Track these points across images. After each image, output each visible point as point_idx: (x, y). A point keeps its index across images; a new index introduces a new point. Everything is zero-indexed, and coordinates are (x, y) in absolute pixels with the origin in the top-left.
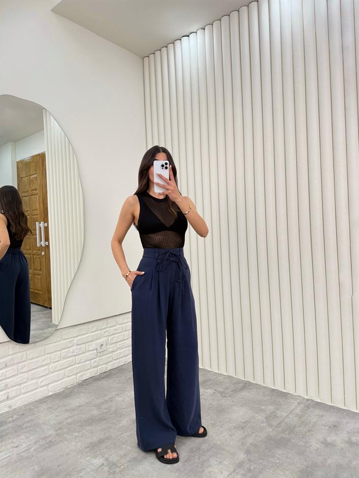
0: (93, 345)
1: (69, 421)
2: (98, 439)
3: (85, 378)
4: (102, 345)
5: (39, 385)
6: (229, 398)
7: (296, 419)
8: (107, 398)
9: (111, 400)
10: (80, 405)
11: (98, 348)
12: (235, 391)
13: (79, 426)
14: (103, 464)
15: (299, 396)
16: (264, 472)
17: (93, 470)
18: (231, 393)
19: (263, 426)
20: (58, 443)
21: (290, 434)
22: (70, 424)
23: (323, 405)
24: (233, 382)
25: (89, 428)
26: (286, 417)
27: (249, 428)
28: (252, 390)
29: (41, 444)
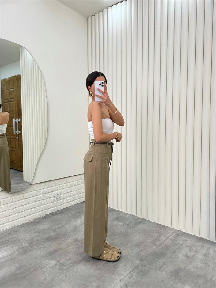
0: (52, 195)
1: (37, 238)
2: (54, 249)
3: (47, 213)
4: (58, 194)
5: (20, 217)
6: (132, 228)
7: (171, 241)
8: (60, 226)
9: (62, 227)
10: (44, 229)
11: (56, 196)
12: (136, 224)
13: (43, 241)
14: (56, 264)
15: (174, 228)
16: (150, 272)
17: (50, 268)
18: (133, 225)
19: (151, 245)
20: (30, 251)
21: (166, 250)
22: (38, 240)
23: (187, 234)
24: (135, 218)
25: (48, 243)
26: (165, 241)
27: (143, 246)
28: (146, 224)
29: (20, 251)
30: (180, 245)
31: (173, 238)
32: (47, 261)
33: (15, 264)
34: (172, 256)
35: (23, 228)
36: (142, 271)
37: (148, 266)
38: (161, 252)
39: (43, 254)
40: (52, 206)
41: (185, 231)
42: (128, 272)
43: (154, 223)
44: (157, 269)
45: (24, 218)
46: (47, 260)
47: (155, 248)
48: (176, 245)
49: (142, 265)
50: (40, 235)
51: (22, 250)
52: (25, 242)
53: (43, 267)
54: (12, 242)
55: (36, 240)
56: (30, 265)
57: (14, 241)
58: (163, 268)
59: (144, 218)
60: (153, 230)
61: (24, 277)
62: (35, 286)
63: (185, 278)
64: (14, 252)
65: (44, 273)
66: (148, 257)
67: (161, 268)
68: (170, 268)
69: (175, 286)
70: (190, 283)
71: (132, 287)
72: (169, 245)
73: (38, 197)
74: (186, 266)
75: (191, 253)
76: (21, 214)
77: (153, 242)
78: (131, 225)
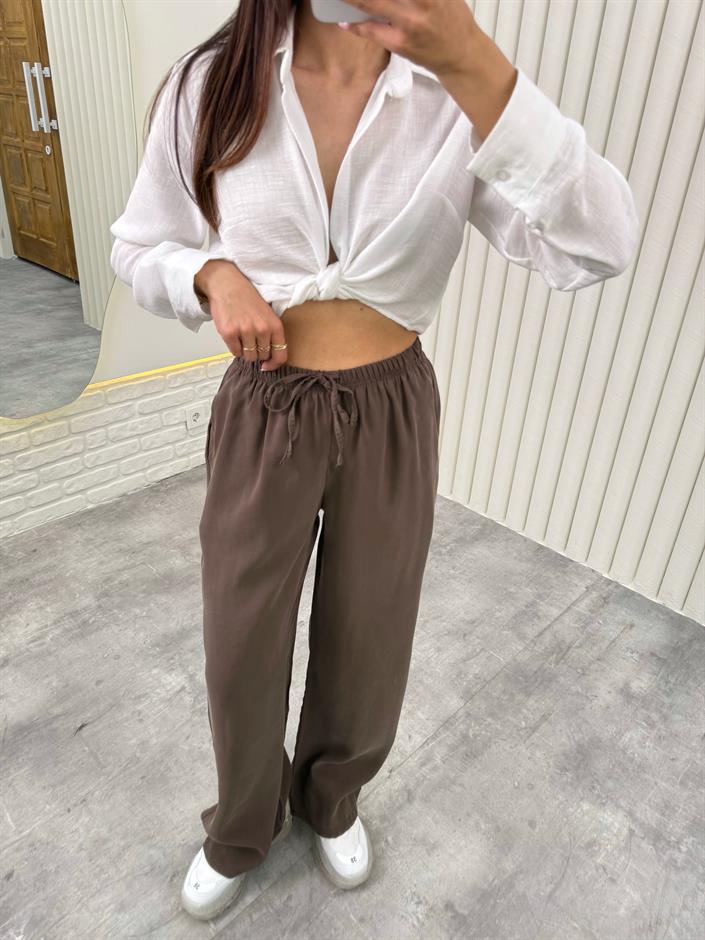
0: (177, 415)
1: (125, 576)
3: (162, 476)
4: (197, 415)
5: (65, 493)
7: (577, 625)
10: (150, 539)
11: (189, 420)
12: (463, 542)
13: (144, 591)
14: (183, 688)
15: (593, 571)
16: (493, 747)
19: (507, 636)
20: (98, 629)
22: (127, 585)
23: (639, 598)
24: (461, 516)
25: (162, 599)
26: (556, 620)
27: (478, 637)
28: (496, 543)
29: (67, 626)
30: (607, 643)
31: (588, 614)
32: (155, 671)
33: (47, 676)
34: (574, 688)
35: (80, 531)
36: (465, 737)
37: (489, 720)
38: (539, 669)
39: (142, 642)
40: (179, 453)
41: (630, 587)
42: (418, 740)
43: (525, 540)
44: (519, 738)
45: (80, 496)
47: (520, 648)
48: (594, 644)
49: (468, 715)
50: (134, 566)
51: (71, 620)
52: (83, 588)
53: (139, 697)
54: (39, 585)
55: (119, 583)
56: (98, 683)
57: (45, 583)
58: (537, 734)
59: (493, 518)
60: (520, 574)
62: (109, 768)
63: (610, 784)
64: (46, 626)
65: (141, 721)
66: (493, 682)
67: (530, 735)
68: (560, 738)
69: (571, 809)
70: (622, 803)
71: (426, 800)
72: (568, 641)
73: (126, 426)
74: (620, 734)
75: (641, 684)
76: (67, 482)
77: (516, 623)
78: (445, 546)
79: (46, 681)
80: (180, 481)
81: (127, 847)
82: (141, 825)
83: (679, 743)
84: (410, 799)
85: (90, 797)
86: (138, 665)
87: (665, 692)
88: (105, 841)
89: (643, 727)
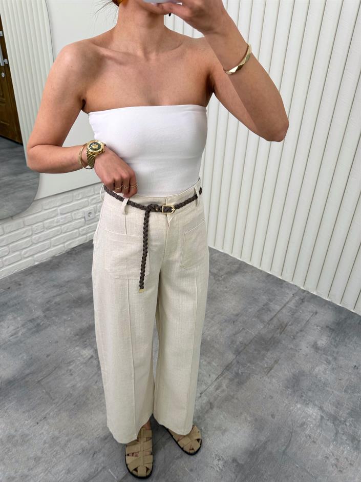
0: (80, 214)
1: (57, 299)
2: (87, 325)
4: (90, 213)
5: (23, 257)
6: (223, 282)
7: (289, 314)
10: (69, 279)
11: (86, 216)
12: (230, 274)
13: (68, 307)
15: (296, 286)
16: (251, 378)
17: (82, 363)
18: (225, 276)
19: (255, 321)
20: (46, 328)
21: (281, 333)
22: (59, 304)
23: (319, 299)
24: (228, 261)
25: (78, 310)
26: (279, 311)
27: (240, 322)
28: (247, 274)
29: (29, 327)
30: (305, 322)
31: (294, 308)
32: (77, 348)
33: (21, 354)
34: (290, 346)
35: (32, 277)
36: (237, 374)
37: (249, 364)
38: (272, 337)
39: (69, 333)
40: (81, 233)
41: (315, 293)
42: (214, 376)
43: (261, 271)
44: (264, 373)
45: (30, 258)
46: (77, 346)
47: (262, 327)
48: (298, 323)
49: (238, 362)
50: (61, 294)
51: (31, 324)
52: (36, 307)
53: (70, 362)
54: (13, 306)
55: (55, 303)
56: (48, 356)
57: (16, 305)
58: (273, 370)
59: (244, 261)
60: (260, 289)
61: (39, 382)
62: (57, 400)
63: (310, 394)
64: (18, 328)
65: (71, 374)
66: (250, 345)
67: (269, 372)
68: (284, 372)
69: (292, 408)
70: (317, 403)
71: (219, 407)
72: (285, 323)
73: (54, 221)
74: (313, 368)
75: (323, 342)
76: (23, 252)
77: (259, 315)
78: (221, 276)
79: (20, 357)
80: (83, 248)
81: (69, 441)
82: (75, 428)
83: (343, 371)
84: (211, 408)
85: (48, 416)
86: (68, 346)
87: (334, 345)
88: (58, 438)
89: (324, 364)
